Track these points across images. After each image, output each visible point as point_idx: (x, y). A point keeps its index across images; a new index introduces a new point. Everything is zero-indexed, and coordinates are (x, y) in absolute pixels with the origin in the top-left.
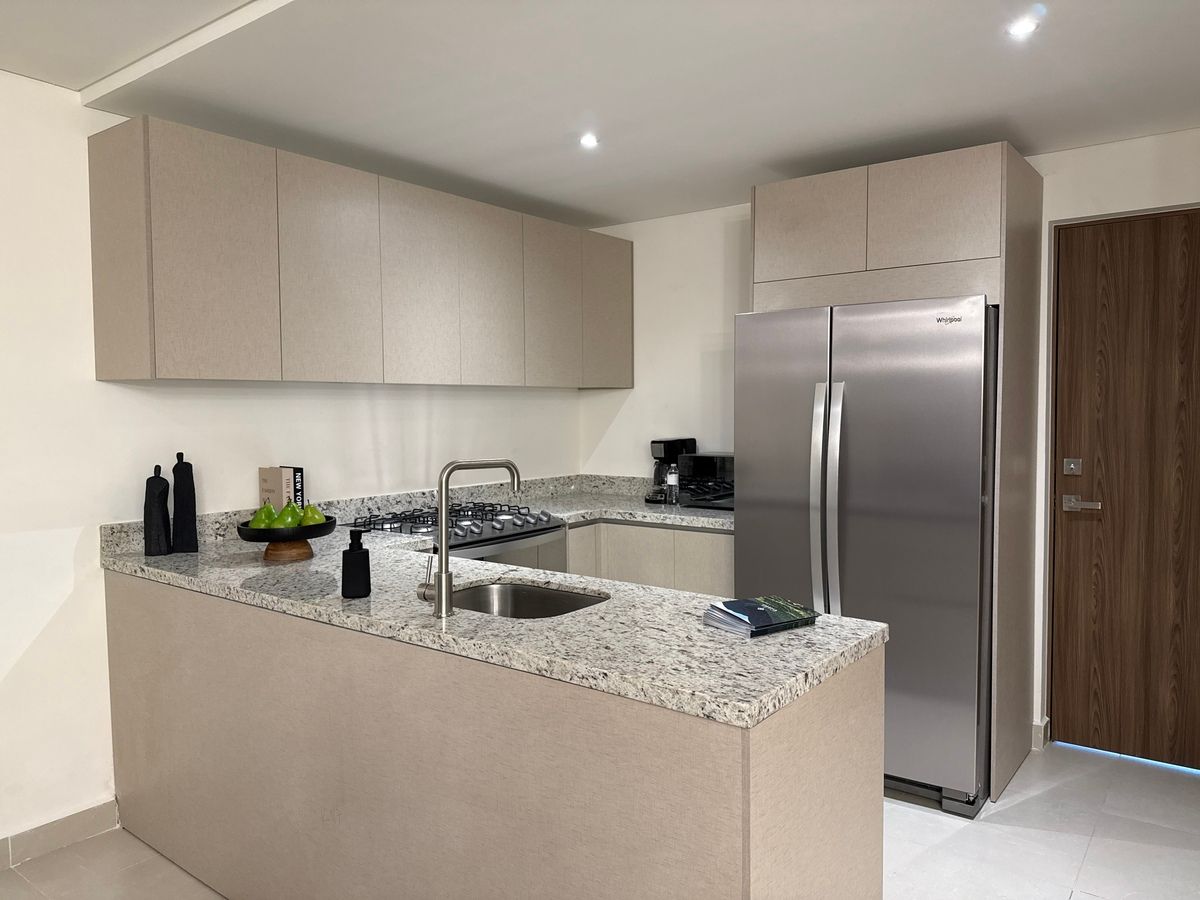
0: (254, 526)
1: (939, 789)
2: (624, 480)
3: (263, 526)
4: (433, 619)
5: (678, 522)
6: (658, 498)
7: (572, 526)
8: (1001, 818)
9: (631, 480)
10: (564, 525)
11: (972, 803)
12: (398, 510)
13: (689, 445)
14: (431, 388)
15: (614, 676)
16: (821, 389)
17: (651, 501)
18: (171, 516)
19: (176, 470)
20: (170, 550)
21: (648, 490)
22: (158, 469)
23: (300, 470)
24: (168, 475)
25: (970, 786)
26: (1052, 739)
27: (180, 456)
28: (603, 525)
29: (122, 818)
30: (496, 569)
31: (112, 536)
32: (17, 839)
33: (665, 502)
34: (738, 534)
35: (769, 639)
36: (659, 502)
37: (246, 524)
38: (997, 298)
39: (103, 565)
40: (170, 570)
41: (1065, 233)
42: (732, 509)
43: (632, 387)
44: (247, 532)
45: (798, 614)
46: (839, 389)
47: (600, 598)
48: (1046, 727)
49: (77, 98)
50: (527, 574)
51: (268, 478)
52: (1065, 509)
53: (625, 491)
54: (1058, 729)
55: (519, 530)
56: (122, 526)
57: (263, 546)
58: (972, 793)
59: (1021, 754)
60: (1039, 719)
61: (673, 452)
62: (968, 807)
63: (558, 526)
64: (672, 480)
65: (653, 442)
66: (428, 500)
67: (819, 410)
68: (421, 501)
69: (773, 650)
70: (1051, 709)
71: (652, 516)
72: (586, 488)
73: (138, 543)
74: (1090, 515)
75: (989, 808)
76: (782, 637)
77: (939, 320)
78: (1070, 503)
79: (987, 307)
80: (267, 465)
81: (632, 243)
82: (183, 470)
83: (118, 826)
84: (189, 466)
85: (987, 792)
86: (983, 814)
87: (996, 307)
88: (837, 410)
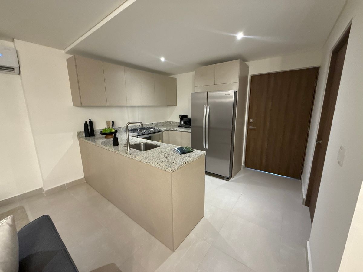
0: (103, 132)
1: (223, 176)
2: (175, 122)
3: (104, 132)
4: (126, 150)
5: (182, 131)
6: (180, 126)
7: (164, 131)
8: (233, 181)
9: (177, 122)
10: (162, 131)
11: (228, 178)
12: (133, 128)
13: (186, 116)
14: (138, 106)
15: (151, 163)
16: (206, 107)
17: (179, 126)
18: (89, 130)
19: (89, 122)
20: (89, 136)
21: (179, 124)
22: (86, 122)
23: (113, 122)
24: (88, 123)
25: (228, 175)
26: (245, 167)
27: (90, 119)
28: (170, 131)
29: (86, 180)
30: (144, 140)
31: (79, 134)
32: (67, 184)
33: (181, 127)
34: (192, 133)
35: (183, 155)
36: (180, 127)
37: (101, 132)
38: (237, 90)
39: (78, 139)
40: (88, 140)
41: (253, 77)
42: (190, 128)
43: (177, 105)
44: (102, 133)
45: (190, 150)
46: (208, 107)
47: (159, 146)
48: (244, 166)
49: (63, 52)
50: (148, 141)
51: (108, 123)
52: (250, 128)
53: (175, 124)
54: (246, 166)
55: (154, 132)
56: (81, 132)
57: (105, 136)
58: (228, 177)
59: (239, 169)
60: (243, 164)
61: (183, 117)
62: (228, 179)
63: (161, 131)
64: (182, 123)
65: (180, 116)
66: (139, 126)
67: (205, 110)
68: (137, 127)
69: (182, 157)
70: (245, 162)
71: (178, 129)
72: (169, 124)
73: (84, 135)
74: (254, 129)
75: (232, 179)
76: (185, 155)
77: (226, 94)
78: (251, 127)
79: (234, 92)
80: (108, 121)
81: (176, 79)
82: (91, 122)
83: (85, 181)
84: (92, 121)
85: (231, 176)
86: (230, 180)
87: (237, 92)
88: (208, 110)
